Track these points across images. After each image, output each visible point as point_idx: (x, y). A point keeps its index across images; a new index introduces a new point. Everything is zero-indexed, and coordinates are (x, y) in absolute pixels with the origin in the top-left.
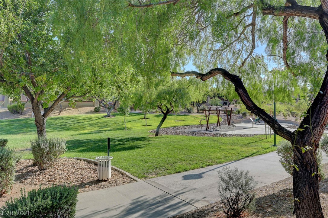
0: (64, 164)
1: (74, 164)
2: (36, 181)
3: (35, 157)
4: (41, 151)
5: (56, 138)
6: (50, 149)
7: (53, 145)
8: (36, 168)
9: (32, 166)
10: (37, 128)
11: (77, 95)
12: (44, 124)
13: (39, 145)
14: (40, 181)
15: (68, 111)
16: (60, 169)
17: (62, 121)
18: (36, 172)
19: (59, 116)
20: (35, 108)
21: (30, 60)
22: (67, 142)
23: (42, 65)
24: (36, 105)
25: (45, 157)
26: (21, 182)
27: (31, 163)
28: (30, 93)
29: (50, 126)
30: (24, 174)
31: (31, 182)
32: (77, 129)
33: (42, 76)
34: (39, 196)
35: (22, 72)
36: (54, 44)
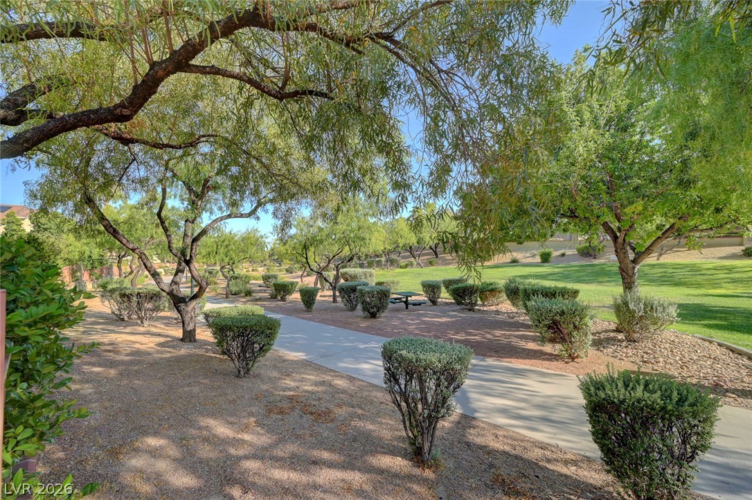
0: (672, 341)
1: (694, 346)
2: (622, 355)
3: (620, 320)
4: (630, 313)
5: (657, 298)
6: (646, 312)
7: (652, 308)
8: (621, 336)
9: (614, 331)
10: (623, 279)
11: (700, 228)
12: (634, 274)
13: (626, 304)
14: (628, 357)
15: (677, 253)
16: (666, 349)
17: (664, 270)
18: (619, 341)
19: (659, 262)
20: (619, 251)
21: (611, 184)
22: (680, 306)
23: (636, 189)
24: (621, 247)
25: (637, 323)
26: (598, 350)
27: (613, 327)
28: (612, 230)
29: (641, 276)
30: (602, 340)
31: (613, 353)
32: (699, 286)
33: (635, 205)
34: (639, 385)
35: (601, 202)
36: (653, 151)
